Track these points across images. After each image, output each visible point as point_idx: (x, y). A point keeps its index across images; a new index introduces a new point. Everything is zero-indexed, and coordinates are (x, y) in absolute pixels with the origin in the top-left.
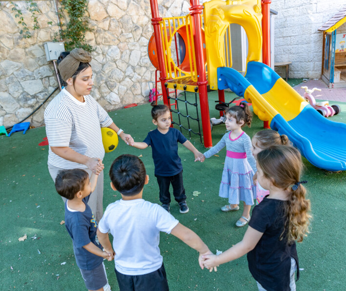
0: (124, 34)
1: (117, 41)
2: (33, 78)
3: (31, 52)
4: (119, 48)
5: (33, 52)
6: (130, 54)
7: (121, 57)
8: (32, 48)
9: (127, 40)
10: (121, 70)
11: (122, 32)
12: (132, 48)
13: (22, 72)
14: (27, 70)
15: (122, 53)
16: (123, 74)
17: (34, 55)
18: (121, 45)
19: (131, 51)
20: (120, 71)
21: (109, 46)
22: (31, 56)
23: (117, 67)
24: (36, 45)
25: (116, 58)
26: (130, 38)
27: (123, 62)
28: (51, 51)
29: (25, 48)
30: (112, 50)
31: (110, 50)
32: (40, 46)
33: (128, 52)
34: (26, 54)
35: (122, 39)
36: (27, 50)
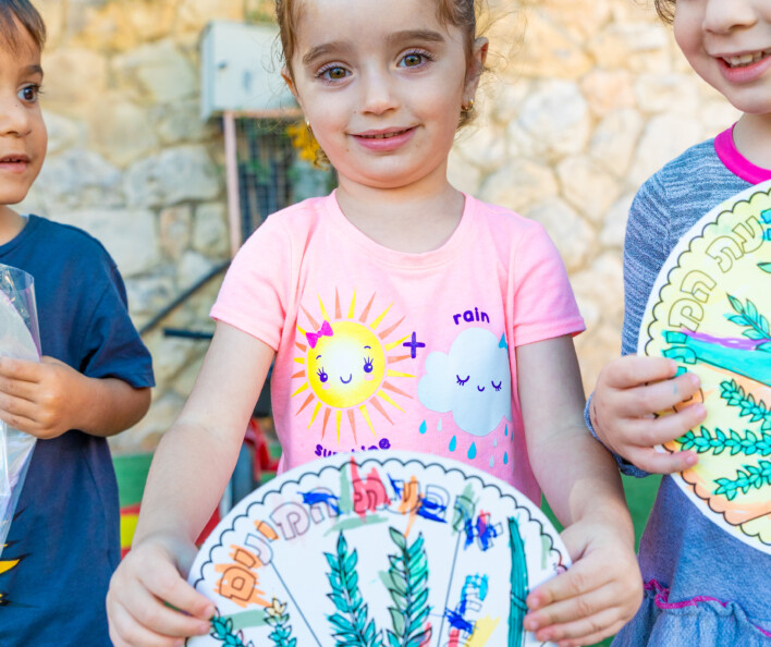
0: (624, 24)
1: (577, 60)
2: (118, 200)
3: (132, 75)
4: (587, 95)
5: (145, 74)
6: (642, 134)
7: (590, 143)
8: (146, 53)
9: (635, 62)
10: (581, 213)
11: (611, 19)
12: (658, 103)
13: (73, 163)
14: (94, 159)
15: (597, 121)
16: (587, 232)
17: (143, 90)
18: (600, 82)
19: (648, 116)
20: (571, 215)
21: (535, 80)
22: (133, 92)
23: (561, 194)
24: (167, 45)
25: (561, 147)
26: (653, 50)
27: (599, 168)
28: (223, 66)
29: (111, 51)
30: (546, 103)
31: (534, 102)
32: (183, 49)
33: (632, 120)
34: (112, 81)
35: (607, 50)
36: (119, 62)
